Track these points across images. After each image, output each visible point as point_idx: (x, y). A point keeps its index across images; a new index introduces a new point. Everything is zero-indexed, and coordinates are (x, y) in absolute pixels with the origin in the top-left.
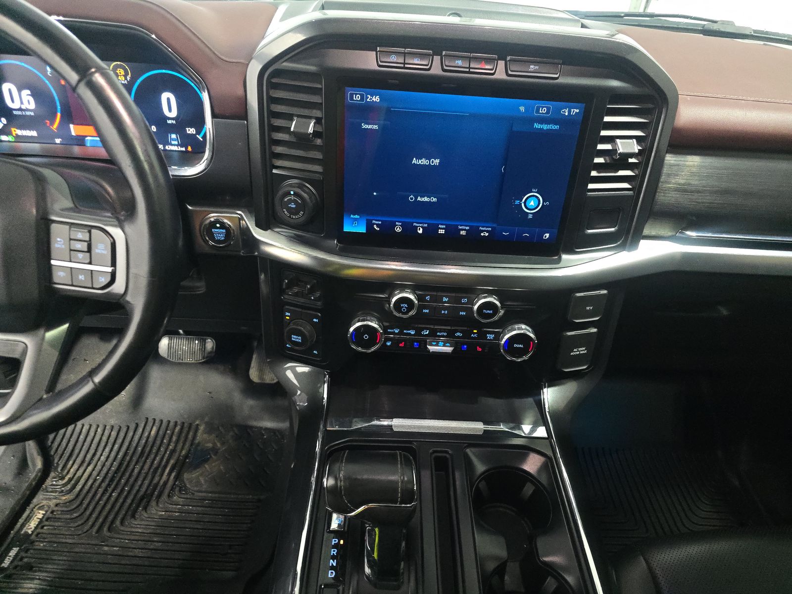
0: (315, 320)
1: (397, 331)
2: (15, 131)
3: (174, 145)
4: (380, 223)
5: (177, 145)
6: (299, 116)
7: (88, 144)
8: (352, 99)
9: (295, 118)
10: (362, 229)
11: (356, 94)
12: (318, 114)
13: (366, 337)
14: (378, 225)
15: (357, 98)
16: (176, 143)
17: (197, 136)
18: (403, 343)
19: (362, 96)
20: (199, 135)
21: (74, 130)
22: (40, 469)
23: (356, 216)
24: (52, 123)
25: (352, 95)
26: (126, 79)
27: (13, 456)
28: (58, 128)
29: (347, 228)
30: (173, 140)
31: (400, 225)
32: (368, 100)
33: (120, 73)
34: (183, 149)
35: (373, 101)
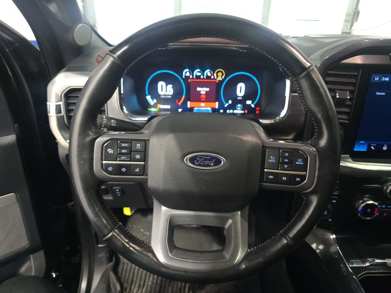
0: (334, 201)
1: (384, 207)
2: (159, 106)
4: (375, 145)
6: (339, 90)
7: (195, 111)
8: (374, 79)
9: (338, 91)
10: (364, 149)
11: (376, 77)
12: (352, 88)
13: (369, 211)
14: (374, 147)
15: (377, 79)
16: (240, 109)
18: (386, 213)
19: (380, 78)
21: (189, 104)
22: (119, 291)
23: (363, 142)
24: (179, 102)
25: (374, 78)
26: (222, 77)
27: (104, 283)
28: (181, 104)
29: (356, 149)
30: (239, 107)
31: (386, 146)
32: (383, 80)
33: (219, 75)
34: (243, 112)
35: (385, 80)
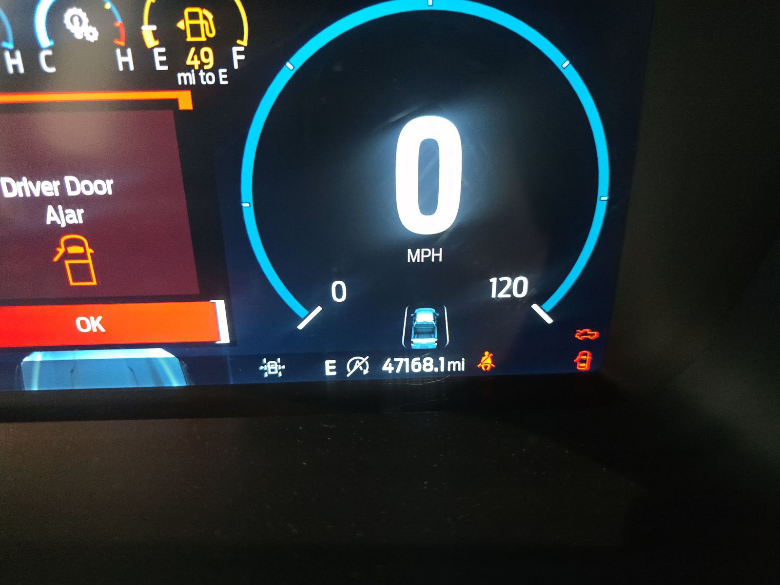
3: (422, 353)
5: (434, 353)
16: (430, 342)
17: (535, 307)
20: (540, 304)
26: (223, 59)
30: (419, 334)
33: (196, 31)
34: (460, 365)
